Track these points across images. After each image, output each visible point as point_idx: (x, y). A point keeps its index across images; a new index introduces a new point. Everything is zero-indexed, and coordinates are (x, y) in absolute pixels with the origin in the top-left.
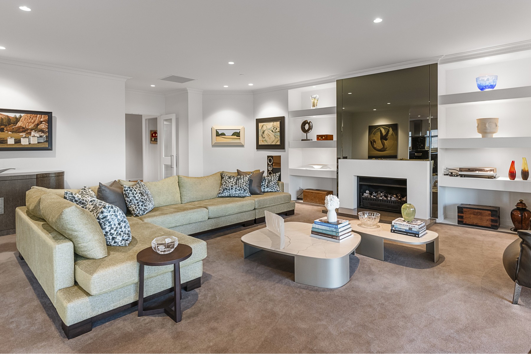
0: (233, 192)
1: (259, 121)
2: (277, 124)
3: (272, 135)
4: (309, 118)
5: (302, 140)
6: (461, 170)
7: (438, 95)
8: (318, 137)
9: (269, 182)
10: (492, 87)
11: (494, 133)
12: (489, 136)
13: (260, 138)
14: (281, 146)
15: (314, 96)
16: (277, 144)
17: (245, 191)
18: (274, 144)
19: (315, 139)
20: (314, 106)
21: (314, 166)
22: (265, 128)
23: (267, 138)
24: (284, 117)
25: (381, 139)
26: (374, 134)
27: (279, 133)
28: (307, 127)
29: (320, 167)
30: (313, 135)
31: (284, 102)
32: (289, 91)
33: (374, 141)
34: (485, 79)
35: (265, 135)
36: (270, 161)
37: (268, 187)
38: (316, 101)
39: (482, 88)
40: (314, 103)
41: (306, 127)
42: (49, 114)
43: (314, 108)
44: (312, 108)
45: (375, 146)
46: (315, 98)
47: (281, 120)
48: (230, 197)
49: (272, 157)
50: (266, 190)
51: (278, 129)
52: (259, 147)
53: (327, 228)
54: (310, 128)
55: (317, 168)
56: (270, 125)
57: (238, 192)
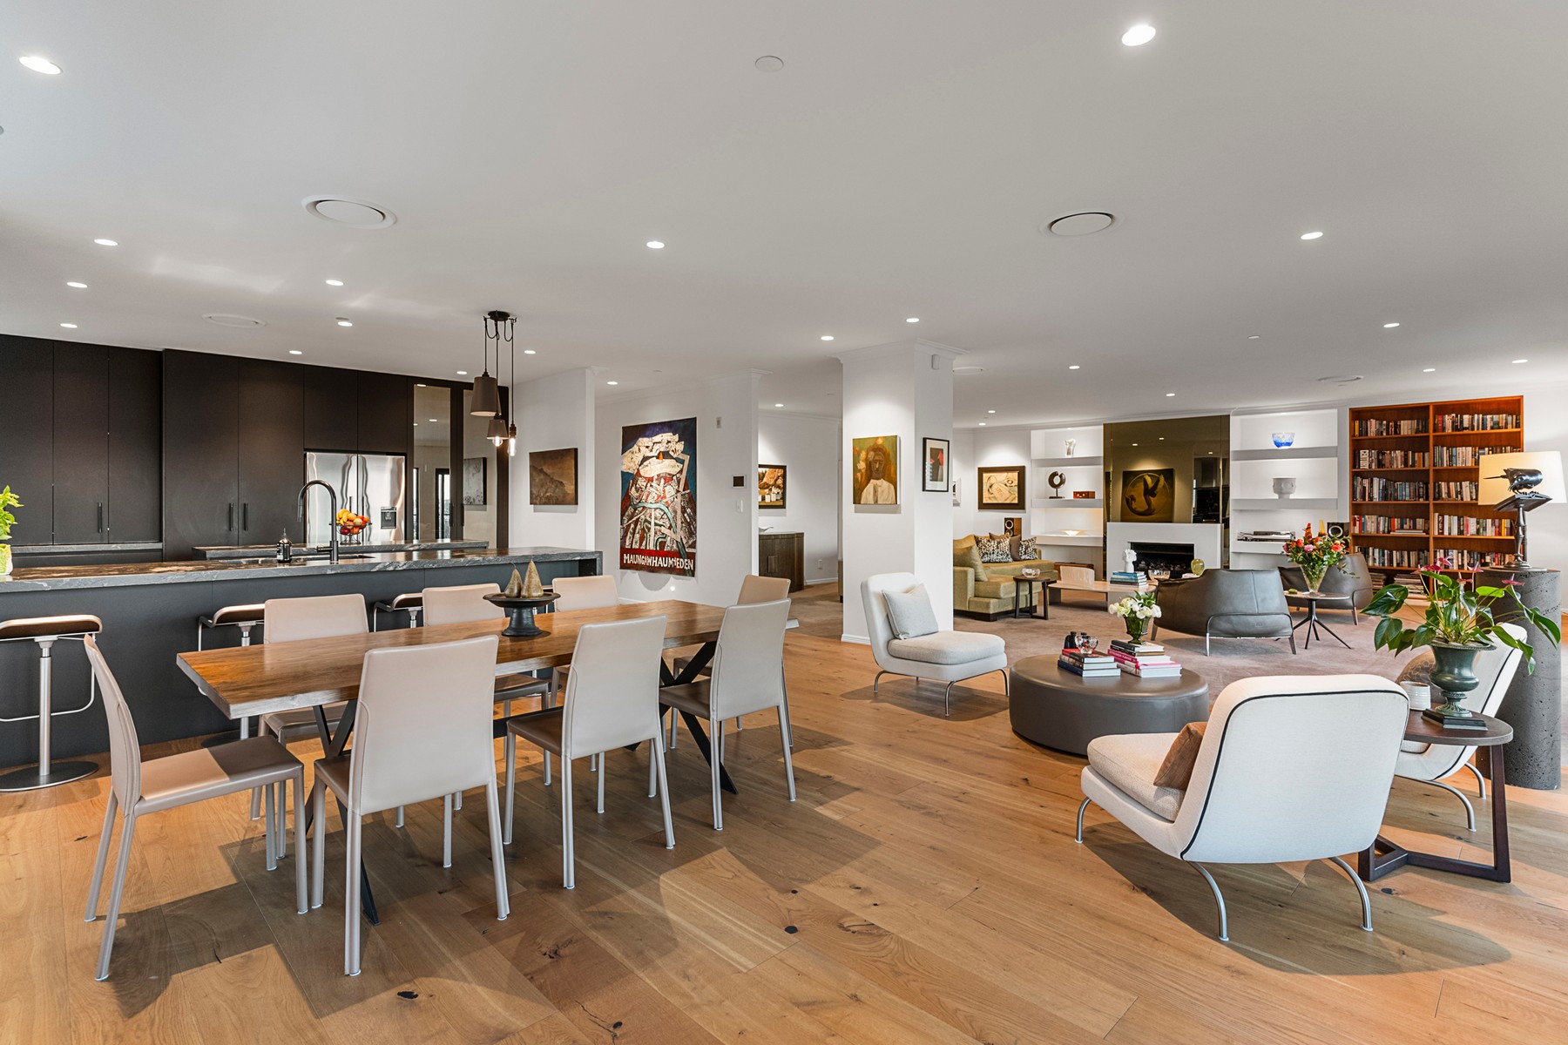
0: (994, 557)
1: (982, 471)
2: (1015, 475)
3: (1005, 490)
4: (1060, 470)
5: (1051, 498)
6: (1256, 533)
7: (1231, 450)
8: (1076, 494)
9: (1026, 548)
10: (1289, 444)
11: (1290, 493)
12: (1286, 496)
13: (985, 494)
14: (1021, 505)
15: (1070, 441)
16: (1013, 502)
17: (1008, 555)
18: (1008, 502)
19: (1071, 497)
20: (1069, 453)
21: (1067, 532)
22: (993, 480)
23: (996, 494)
24: (1024, 467)
25: (1145, 494)
26: (1133, 485)
27: (1016, 488)
28: (1057, 480)
29: (1077, 533)
30: (1067, 492)
31: (1026, 447)
32: (1032, 432)
33: (1133, 498)
34: (1281, 436)
35: (994, 490)
36: (1009, 524)
37: (1025, 554)
38: (1072, 448)
39: (1278, 445)
40: (1069, 450)
41: (1055, 481)
42: (784, 468)
43: (1070, 457)
44: (1066, 456)
45: (1134, 506)
46: (1070, 444)
47: (1021, 471)
48: (989, 562)
49: (1012, 519)
50: (1023, 557)
51: (1016, 483)
52: (983, 506)
53: (1127, 577)
54: (1062, 482)
55: (1072, 534)
56: (1003, 476)
57: (1000, 557)
